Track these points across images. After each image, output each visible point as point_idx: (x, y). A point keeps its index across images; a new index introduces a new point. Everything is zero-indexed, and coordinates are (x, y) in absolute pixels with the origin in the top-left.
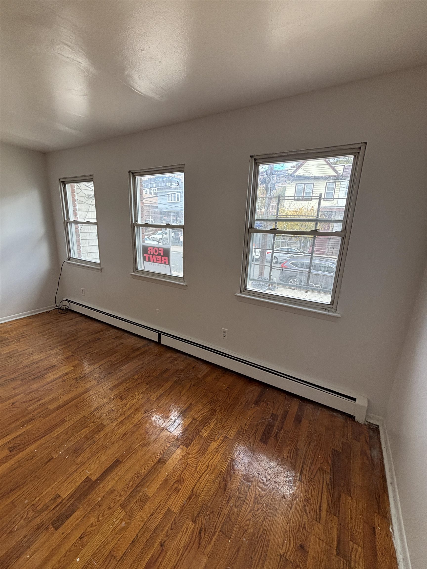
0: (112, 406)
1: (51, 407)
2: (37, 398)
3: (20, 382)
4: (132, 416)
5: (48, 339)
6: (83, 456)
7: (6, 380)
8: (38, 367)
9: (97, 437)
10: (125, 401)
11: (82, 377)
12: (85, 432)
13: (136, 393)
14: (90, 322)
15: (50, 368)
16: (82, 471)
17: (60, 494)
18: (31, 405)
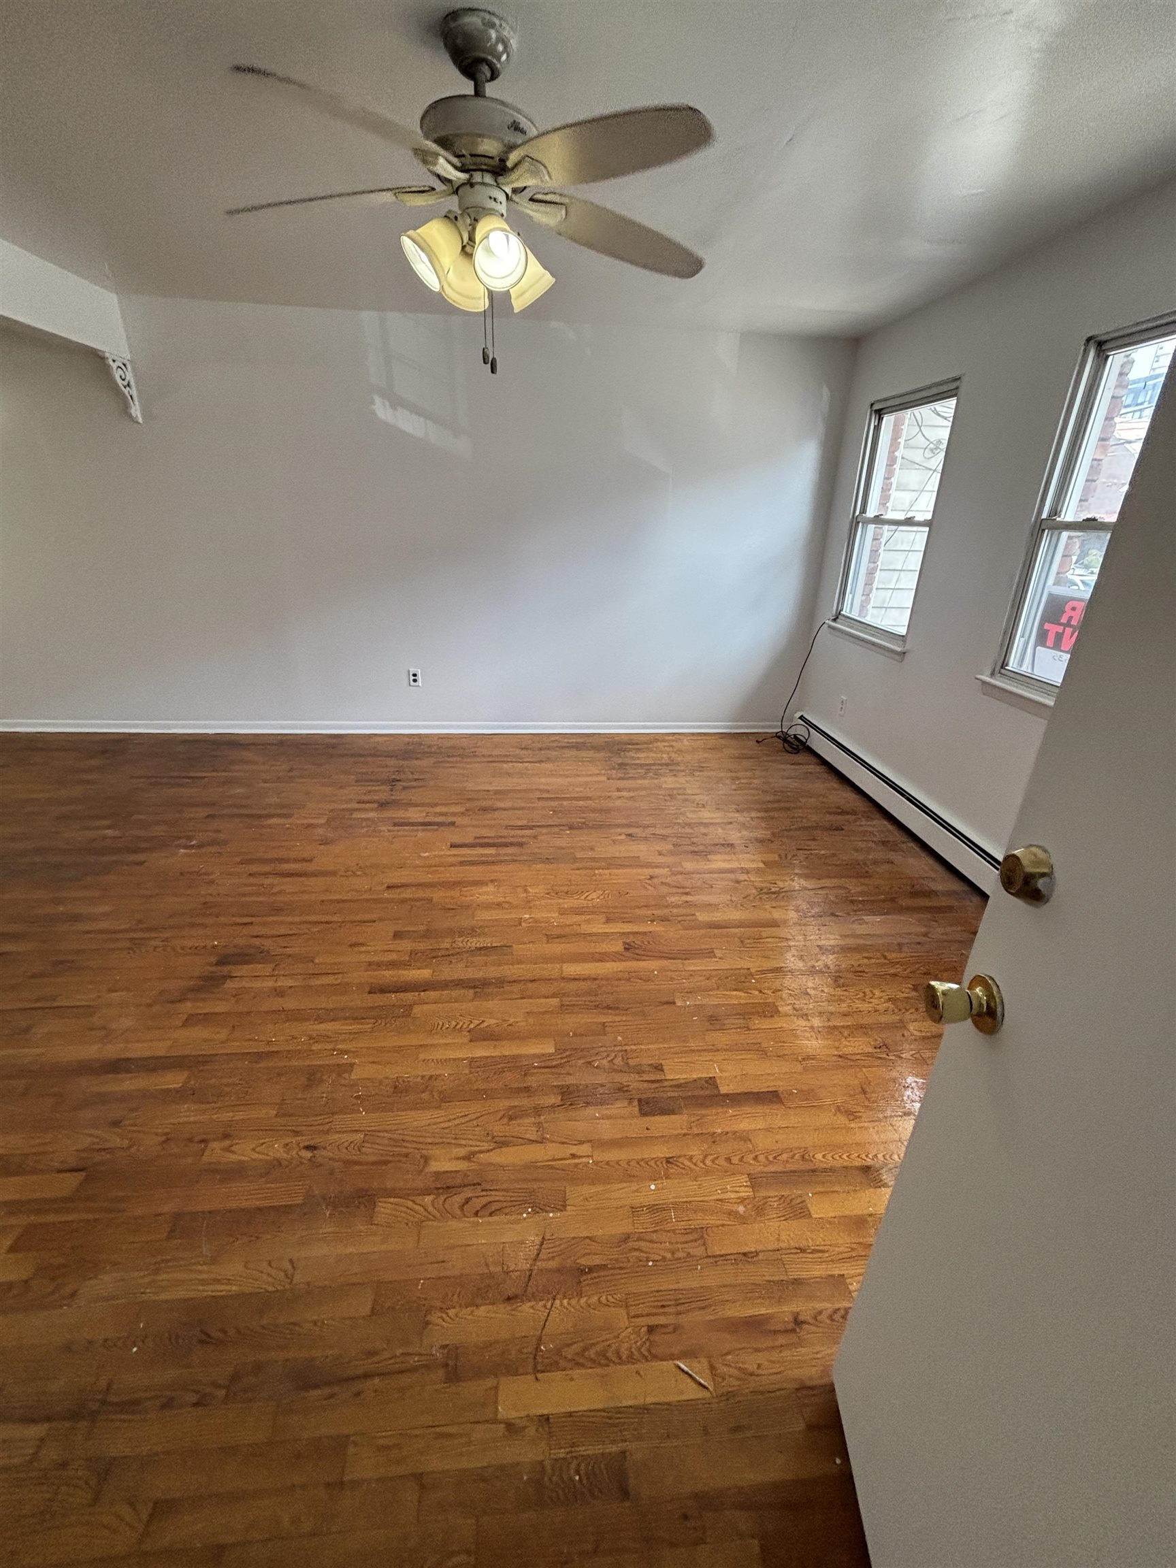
0: (810, 984)
1: (702, 917)
2: (686, 888)
3: (671, 847)
4: (846, 1034)
5: (740, 789)
6: (720, 1038)
7: (654, 834)
8: (705, 834)
9: (757, 1023)
10: (842, 993)
11: (774, 893)
12: (737, 997)
13: (877, 992)
14: (834, 784)
15: (723, 845)
16: (711, 1060)
17: (664, 1067)
18: (673, 894)
